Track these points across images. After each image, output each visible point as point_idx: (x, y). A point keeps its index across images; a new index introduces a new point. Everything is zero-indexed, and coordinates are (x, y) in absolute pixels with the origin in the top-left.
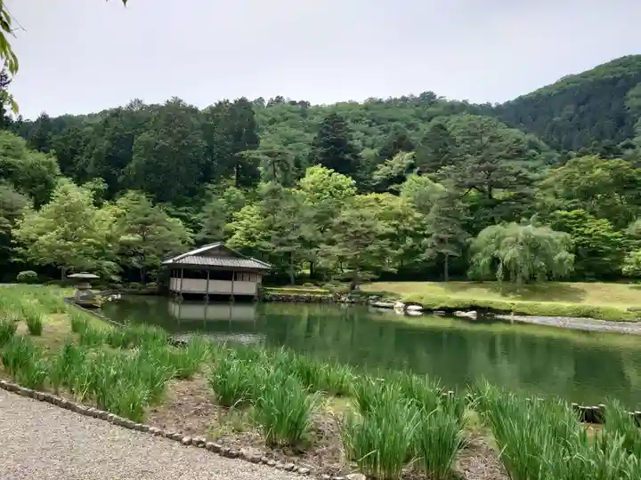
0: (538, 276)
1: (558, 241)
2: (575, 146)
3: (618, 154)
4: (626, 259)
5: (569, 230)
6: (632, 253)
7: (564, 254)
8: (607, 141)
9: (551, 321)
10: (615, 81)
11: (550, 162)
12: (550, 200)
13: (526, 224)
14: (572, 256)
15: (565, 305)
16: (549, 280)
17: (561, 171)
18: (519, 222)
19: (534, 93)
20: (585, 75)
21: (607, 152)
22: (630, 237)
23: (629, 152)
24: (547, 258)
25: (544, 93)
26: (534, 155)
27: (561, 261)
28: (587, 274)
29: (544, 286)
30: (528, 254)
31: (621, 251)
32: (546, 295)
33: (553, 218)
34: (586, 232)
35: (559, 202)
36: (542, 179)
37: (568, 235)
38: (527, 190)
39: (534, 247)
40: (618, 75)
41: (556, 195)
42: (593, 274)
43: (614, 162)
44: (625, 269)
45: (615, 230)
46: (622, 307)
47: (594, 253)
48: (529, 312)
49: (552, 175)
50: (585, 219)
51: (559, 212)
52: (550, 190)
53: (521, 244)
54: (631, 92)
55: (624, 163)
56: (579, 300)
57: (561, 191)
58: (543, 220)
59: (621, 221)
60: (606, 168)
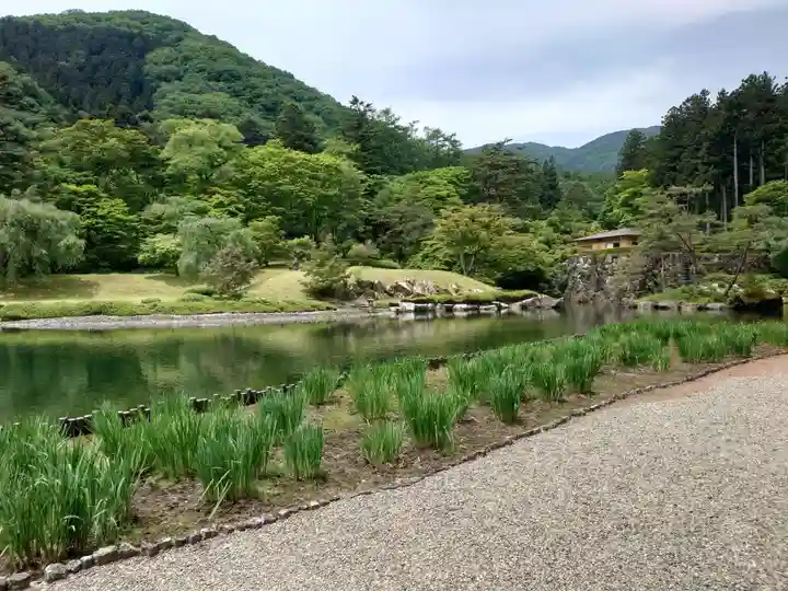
0: (37, 267)
1: (64, 223)
2: (86, 105)
3: (135, 125)
4: (142, 246)
5: (79, 210)
6: (148, 239)
7: (71, 239)
8: (123, 107)
9: (54, 323)
10: (131, 37)
11: (53, 119)
12: (54, 169)
13: (18, 197)
14: (82, 242)
15: (72, 302)
16: (53, 272)
17: (68, 133)
18: (8, 195)
19: (31, 18)
20: (97, 17)
21: (124, 121)
22: (147, 222)
23: (147, 125)
24: (49, 243)
25: (45, 23)
26: (32, 106)
27: (68, 248)
28: (101, 264)
29: (45, 279)
30: (22, 238)
31: (137, 237)
32: (48, 291)
33: (57, 192)
34: (100, 213)
35: (66, 173)
36: (40, 139)
37: (78, 216)
38: (19, 151)
39: (32, 229)
40: (136, 31)
41: (62, 164)
42: (106, 264)
43: (130, 133)
44: (141, 257)
45: (130, 213)
46: (137, 300)
47: (109, 240)
48: (25, 315)
49: (56, 137)
50: (99, 198)
51: (64, 185)
52: (53, 155)
53: (12, 225)
54: (149, 56)
55: (140, 136)
56: (91, 295)
57: (67, 159)
58: (43, 195)
59: (137, 203)
60: (120, 139)
